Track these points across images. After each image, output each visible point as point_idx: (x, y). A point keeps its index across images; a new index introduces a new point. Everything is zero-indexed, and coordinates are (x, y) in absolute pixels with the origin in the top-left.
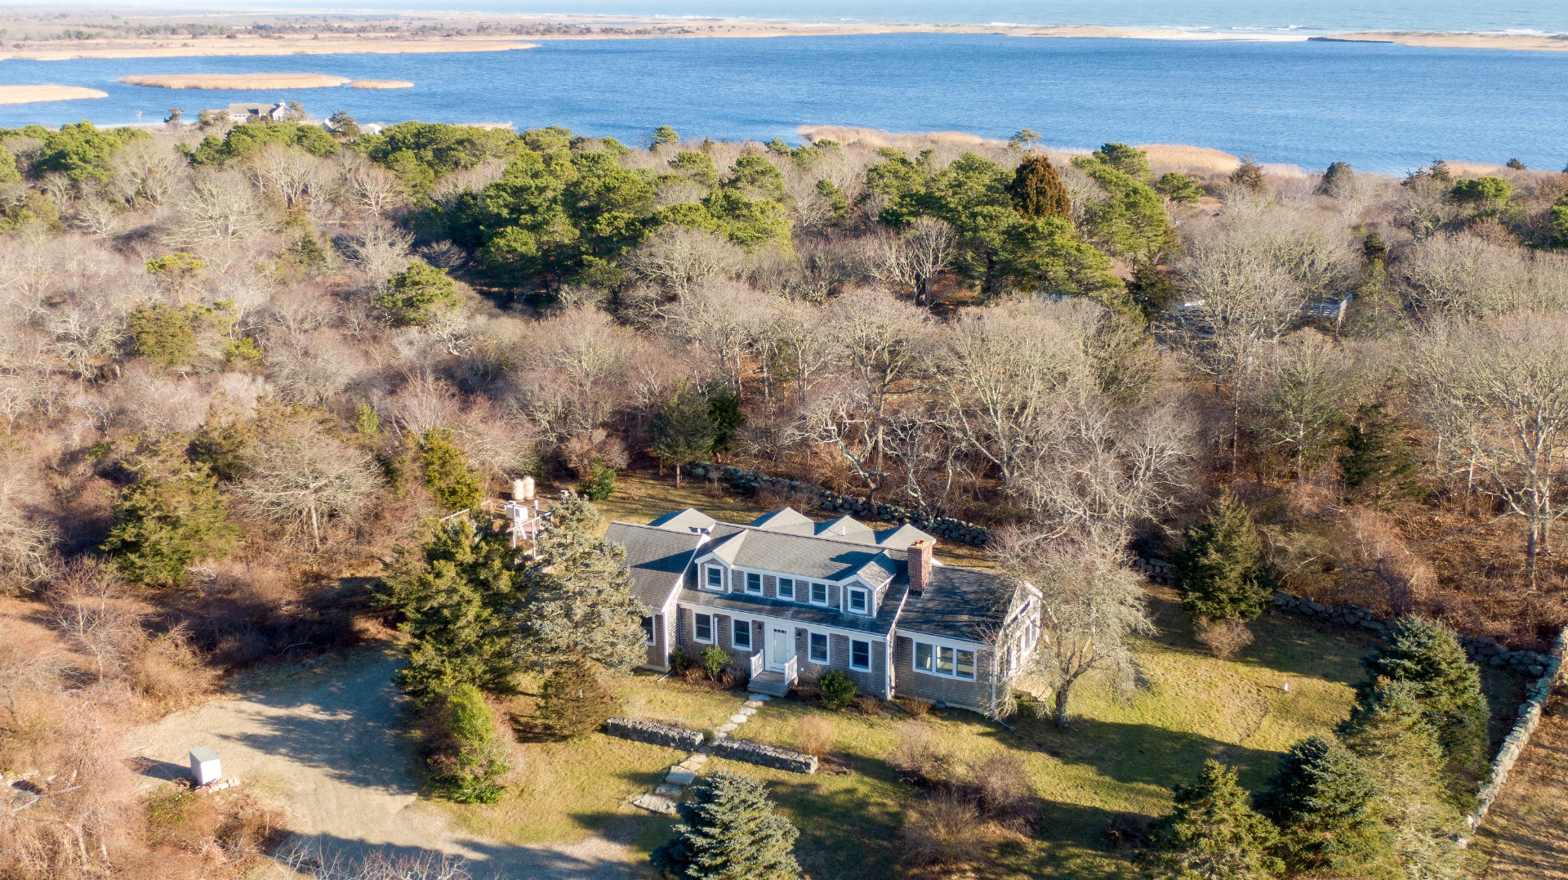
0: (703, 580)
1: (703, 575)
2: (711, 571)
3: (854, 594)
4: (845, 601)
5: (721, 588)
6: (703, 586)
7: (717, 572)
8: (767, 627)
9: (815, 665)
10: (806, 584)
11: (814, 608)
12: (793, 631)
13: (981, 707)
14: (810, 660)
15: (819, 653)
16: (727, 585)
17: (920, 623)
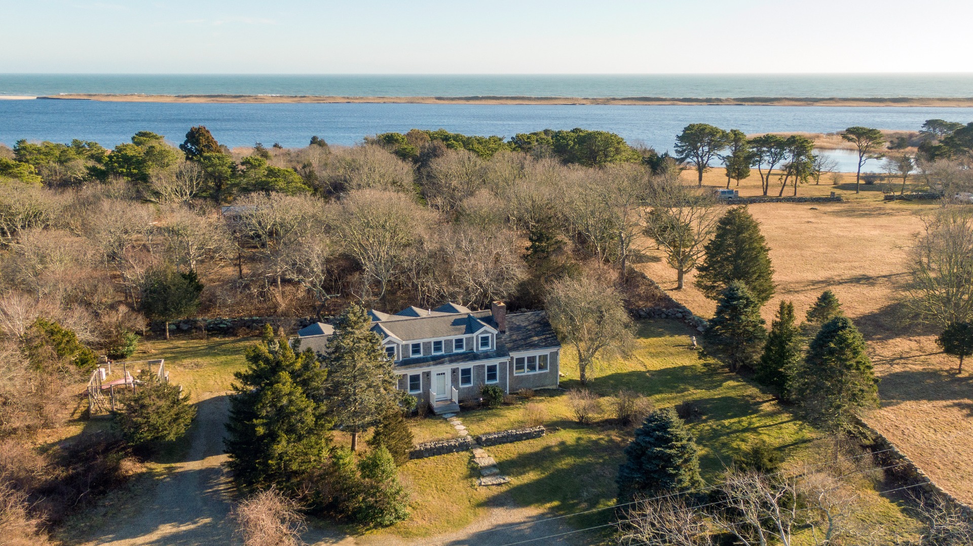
3: (483, 338)
4: (477, 344)
5: (395, 359)
8: (432, 373)
9: (464, 388)
10: (451, 341)
11: (457, 354)
12: (450, 371)
13: (552, 385)
14: (461, 386)
15: (466, 380)
16: (399, 356)
17: (518, 347)
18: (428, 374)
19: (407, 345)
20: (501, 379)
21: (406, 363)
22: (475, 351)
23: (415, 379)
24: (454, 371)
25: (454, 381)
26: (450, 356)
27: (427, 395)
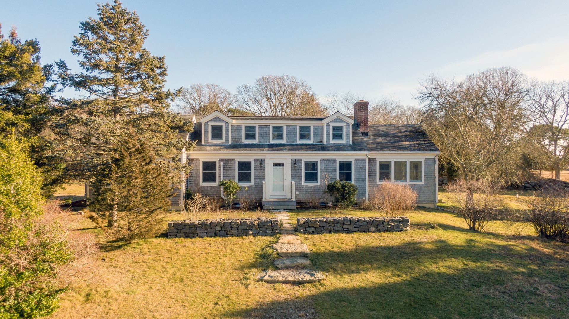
0: (206, 136)
1: (206, 133)
2: (214, 128)
3: (334, 128)
4: (328, 135)
5: (223, 141)
6: (207, 141)
7: (220, 128)
8: (266, 161)
9: (308, 187)
10: (295, 128)
11: (302, 145)
12: (290, 162)
13: (429, 202)
14: (304, 183)
15: (311, 176)
16: (228, 138)
17: (382, 148)
18: (261, 163)
19: (239, 127)
20: (357, 180)
21: (236, 146)
22: (325, 143)
23: (244, 166)
24: (295, 163)
25: (295, 175)
26: (292, 145)
27: (259, 189)
